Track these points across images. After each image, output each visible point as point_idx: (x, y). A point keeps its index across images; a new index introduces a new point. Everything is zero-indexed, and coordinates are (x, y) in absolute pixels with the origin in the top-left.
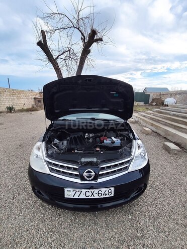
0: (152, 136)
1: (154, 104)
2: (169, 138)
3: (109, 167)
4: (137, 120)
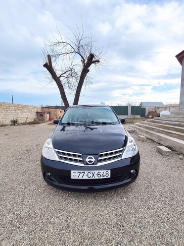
0: (147, 143)
1: (150, 116)
2: (162, 143)
3: (106, 155)
4: (133, 129)
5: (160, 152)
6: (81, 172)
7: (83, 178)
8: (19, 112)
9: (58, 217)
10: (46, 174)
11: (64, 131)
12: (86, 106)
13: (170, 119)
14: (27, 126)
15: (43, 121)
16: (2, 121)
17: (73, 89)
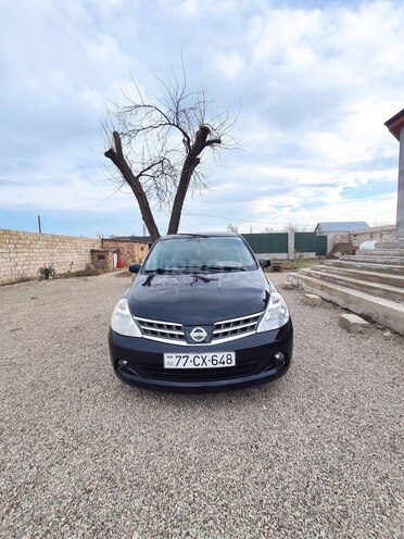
0: (322, 309)
2: (352, 307)
3: (228, 325)
4: (295, 282)
5: (345, 325)
6: (182, 355)
7: (186, 367)
8: (55, 250)
9: (142, 434)
10: (120, 362)
11: (149, 285)
12: (195, 236)
13: (372, 258)
14: (74, 279)
15: (105, 269)
16: (21, 272)
17: (166, 200)
